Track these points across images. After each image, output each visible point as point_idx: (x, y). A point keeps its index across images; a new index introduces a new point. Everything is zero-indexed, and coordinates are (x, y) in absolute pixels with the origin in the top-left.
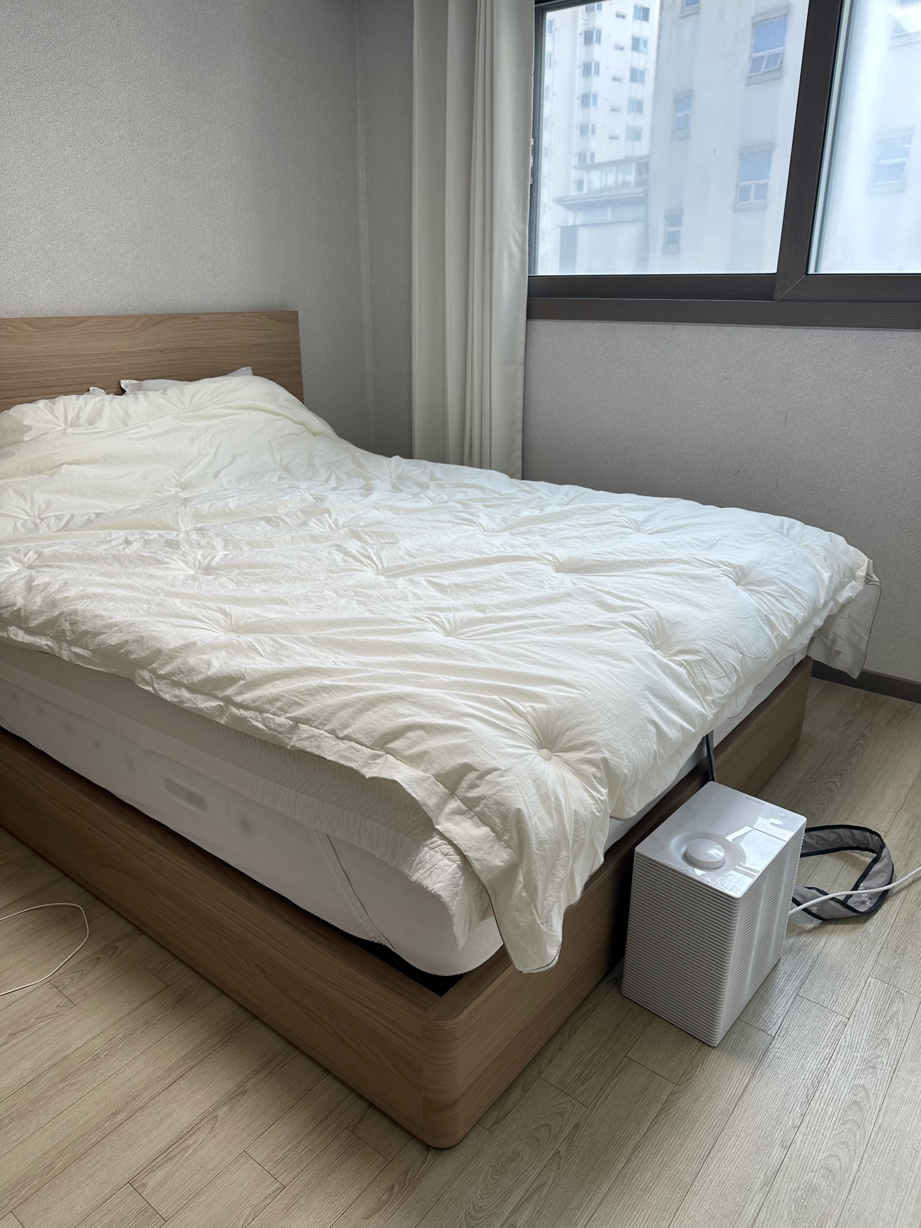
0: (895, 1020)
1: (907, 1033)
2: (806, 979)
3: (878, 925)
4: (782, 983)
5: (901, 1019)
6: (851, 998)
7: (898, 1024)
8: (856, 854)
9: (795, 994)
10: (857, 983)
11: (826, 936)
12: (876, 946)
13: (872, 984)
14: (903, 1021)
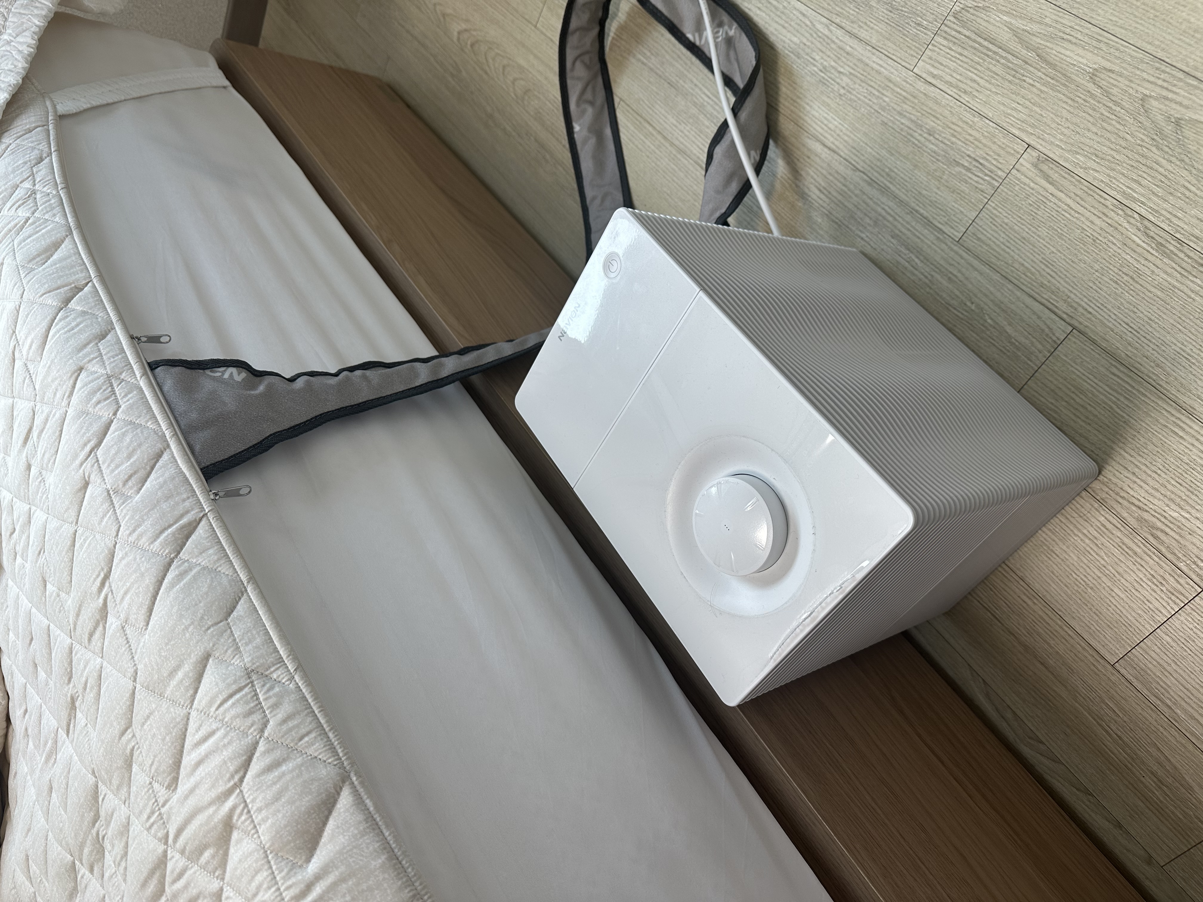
0: (1039, 40)
1: (1078, 21)
2: (917, 211)
3: (782, 22)
4: (927, 269)
5: (1035, 28)
6: (971, 127)
7: (1051, 38)
8: (612, 28)
9: (955, 248)
10: (931, 104)
11: (809, 141)
12: (834, 38)
13: (936, 72)
14: (1040, 23)
